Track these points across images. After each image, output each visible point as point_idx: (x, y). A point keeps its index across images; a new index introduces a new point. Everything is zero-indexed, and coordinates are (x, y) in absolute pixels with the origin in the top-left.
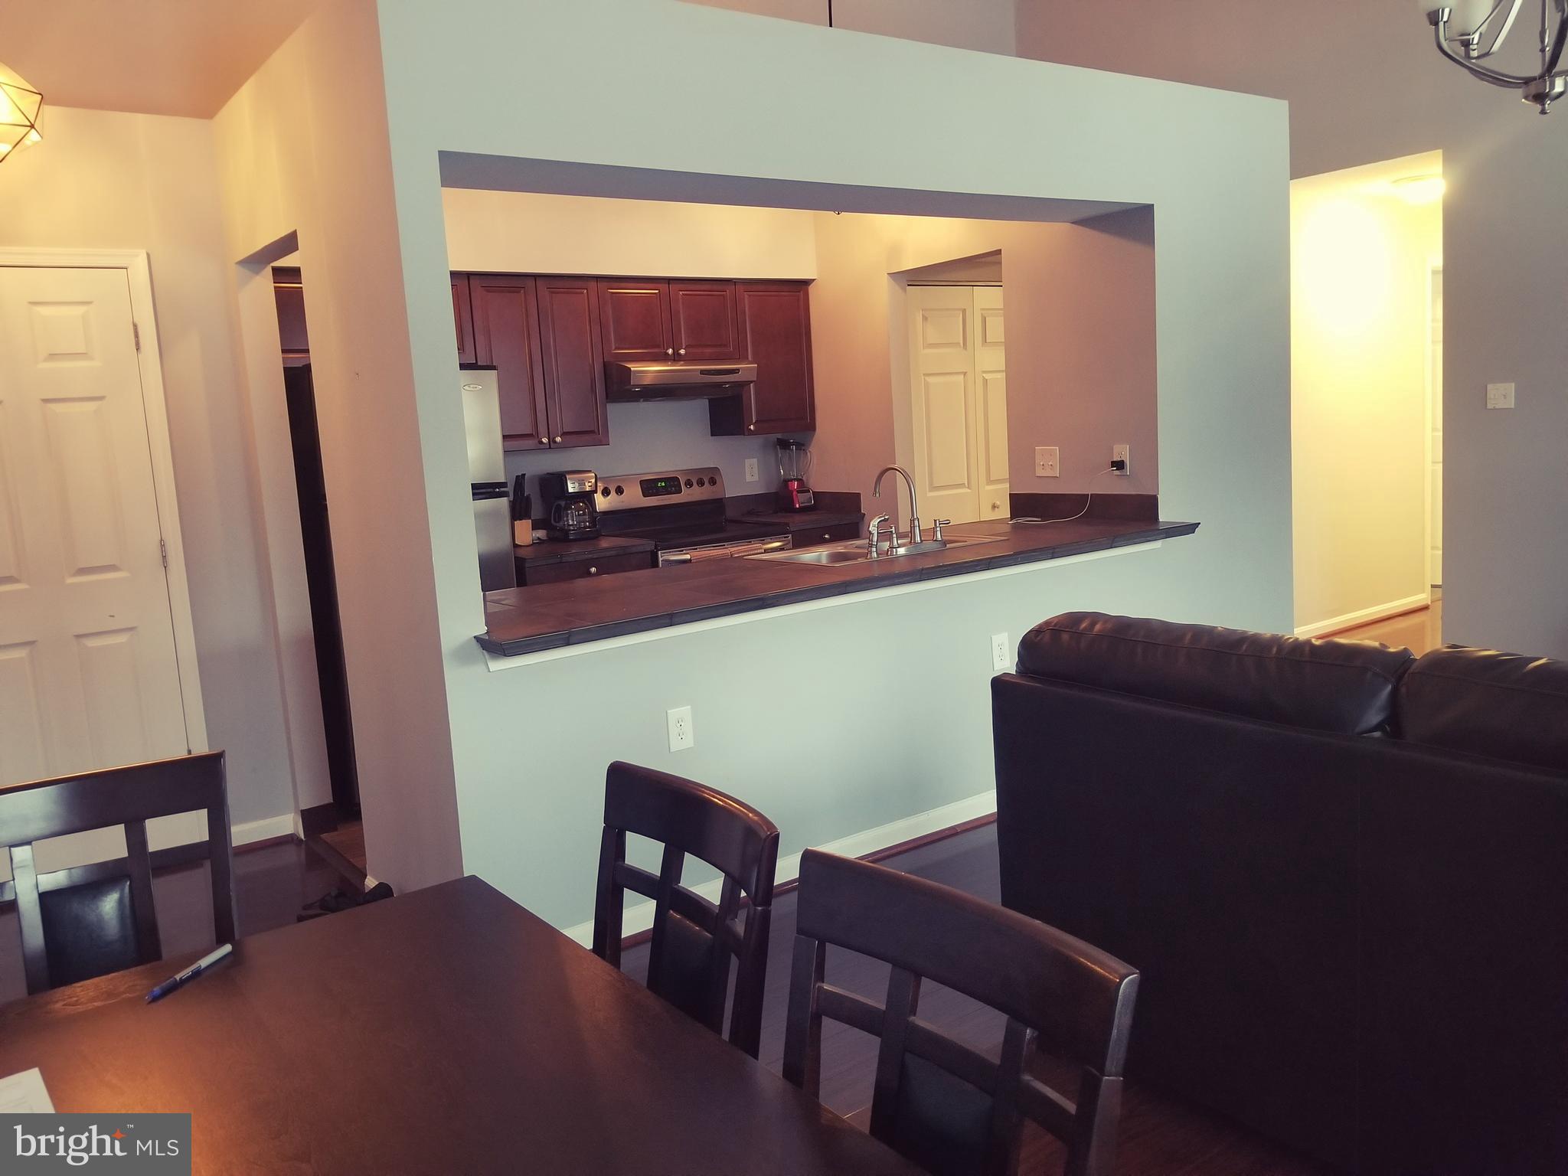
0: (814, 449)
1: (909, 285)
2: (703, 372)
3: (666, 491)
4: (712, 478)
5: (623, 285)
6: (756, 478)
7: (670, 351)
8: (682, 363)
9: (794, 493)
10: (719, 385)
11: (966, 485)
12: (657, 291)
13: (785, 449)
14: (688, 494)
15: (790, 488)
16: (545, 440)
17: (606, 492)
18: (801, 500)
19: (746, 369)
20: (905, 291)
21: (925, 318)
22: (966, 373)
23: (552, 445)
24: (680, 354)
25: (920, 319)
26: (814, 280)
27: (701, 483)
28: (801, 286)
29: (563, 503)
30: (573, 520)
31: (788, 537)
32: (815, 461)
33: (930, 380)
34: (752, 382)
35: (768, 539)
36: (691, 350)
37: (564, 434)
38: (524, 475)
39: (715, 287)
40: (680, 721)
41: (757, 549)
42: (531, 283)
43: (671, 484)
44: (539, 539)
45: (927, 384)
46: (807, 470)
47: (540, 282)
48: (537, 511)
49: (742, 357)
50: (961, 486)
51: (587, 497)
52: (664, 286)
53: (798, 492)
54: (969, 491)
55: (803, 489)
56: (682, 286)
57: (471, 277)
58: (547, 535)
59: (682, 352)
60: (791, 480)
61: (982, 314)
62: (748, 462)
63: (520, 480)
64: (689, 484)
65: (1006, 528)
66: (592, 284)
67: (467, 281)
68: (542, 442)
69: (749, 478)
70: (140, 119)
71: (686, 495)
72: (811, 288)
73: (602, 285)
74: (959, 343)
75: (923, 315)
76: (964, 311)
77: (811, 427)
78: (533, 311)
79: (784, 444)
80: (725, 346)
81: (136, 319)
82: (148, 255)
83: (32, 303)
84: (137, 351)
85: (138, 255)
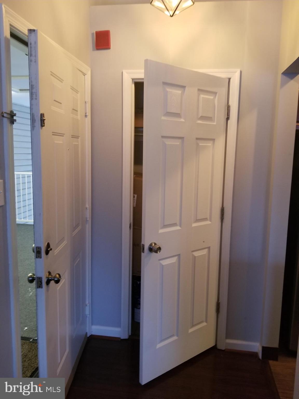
81: (230, 103)
82: (241, 72)
83: (199, 90)
84: (228, 119)
85: (236, 72)
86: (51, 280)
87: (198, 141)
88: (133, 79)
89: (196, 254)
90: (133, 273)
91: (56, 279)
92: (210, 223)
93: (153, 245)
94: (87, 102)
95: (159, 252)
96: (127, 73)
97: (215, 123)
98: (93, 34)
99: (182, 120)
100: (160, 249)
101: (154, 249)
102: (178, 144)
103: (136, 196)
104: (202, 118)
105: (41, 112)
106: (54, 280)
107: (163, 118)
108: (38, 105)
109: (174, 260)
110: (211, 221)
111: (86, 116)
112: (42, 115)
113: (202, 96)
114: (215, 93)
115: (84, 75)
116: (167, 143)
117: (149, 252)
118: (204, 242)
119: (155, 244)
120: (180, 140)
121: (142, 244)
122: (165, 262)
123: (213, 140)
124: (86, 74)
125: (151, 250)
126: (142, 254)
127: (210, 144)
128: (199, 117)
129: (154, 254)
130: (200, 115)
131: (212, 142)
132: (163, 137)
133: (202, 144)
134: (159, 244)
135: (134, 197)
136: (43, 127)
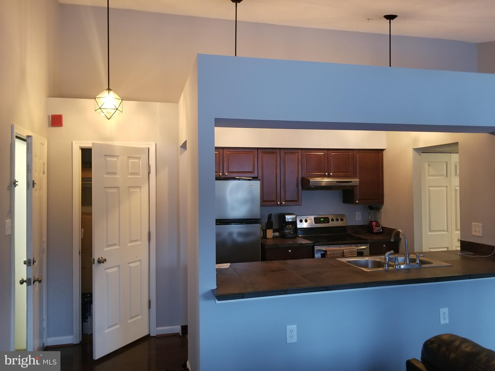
0: (383, 210)
1: (422, 153)
2: (337, 182)
3: (323, 222)
4: (342, 218)
5: (311, 151)
6: (360, 219)
7: (327, 174)
8: (331, 178)
9: (374, 227)
10: (345, 186)
11: (446, 231)
12: (323, 153)
13: (371, 210)
14: (332, 224)
15: (373, 225)
16: (279, 203)
17: (301, 221)
18: (376, 229)
19: (355, 181)
20: (420, 155)
21: (429, 165)
22: (447, 186)
23: (281, 205)
24: (330, 175)
25: (426, 165)
26: (385, 149)
27: (337, 220)
28: (381, 151)
29: (284, 225)
30: (288, 231)
31: (368, 245)
32: (383, 215)
33: (431, 189)
34: (357, 186)
35: (359, 245)
36: (335, 174)
37: (286, 201)
38: (271, 214)
39: (345, 152)
40: (291, 331)
41: (353, 249)
42: (278, 151)
43: (326, 220)
44: (276, 236)
45: (429, 190)
46: (380, 218)
47: (282, 151)
48: (275, 226)
49: (354, 176)
50: (444, 231)
51: (294, 223)
52: (326, 151)
53: (376, 226)
54: (447, 233)
55: (378, 225)
56: (332, 151)
57: (258, 149)
58: (279, 235)
59: (331, 174)
60: (373, 222)
61: (455, 164)
62: (357, 213)
63: (270, 216)
64: (333, 220)
65: (457, 257)
66: (300, 151)
67: (257, 150)
68: (278, 203)
69: (357, 219)
70: (158, 104)
71: (331, 224)
72: (384, 152)
73: (303, 151)
74: (444, 175)
75: (428, 164)
76: (447, 163)
77: (382, 202)
78: (279, 160)
79: (371, 208)
80: (348, 172)
81: (150, 164)
82: (156, 144)
83: (128, 157)
84: (149, 173)
85: (153, 144)
86: (35, 281)
87: (130, 189)
88: (80, 147)
89: (132, 265)
90: (82, 291)
91: (40, 280)
92: (141, 243)
93: (101, 258)
94: (45, 164)
95: (105, 263)
96: (76, 143)
97: (141, 177)
98: (49, 116)
99: (118, 176)
100: (105, 260)
101: (101, 261)
102: (116, 191)
103: (83, 230)
104: (132, 174)
105: (33, 180)
106: (38, 280)
107: (105, 176)
108: (31, 176)
109: (115, 269)
110: (141, 241)
111: (44, 173)
112: (33, 181)
113: (131, 160)
114: (140, 158)
115: (43, 145)
116: (108, 191)
117: (98, 263)
118: (137, 256)
119: (102, 258)
120: (117, 189)
121: (93, 258)
122: (109, 271)
123: (140, 187)
124: (44, 144)
125: (99, 262)
126: (93, 265)
127: (138, 190)
128: (129, 173)
129: (102, 264)
130: (130, 172)
131: (139, 188)
132: (105, 188)
133: (132, 190)
134: (104, 257)
135: (82, 231)
136: (33, 188)
